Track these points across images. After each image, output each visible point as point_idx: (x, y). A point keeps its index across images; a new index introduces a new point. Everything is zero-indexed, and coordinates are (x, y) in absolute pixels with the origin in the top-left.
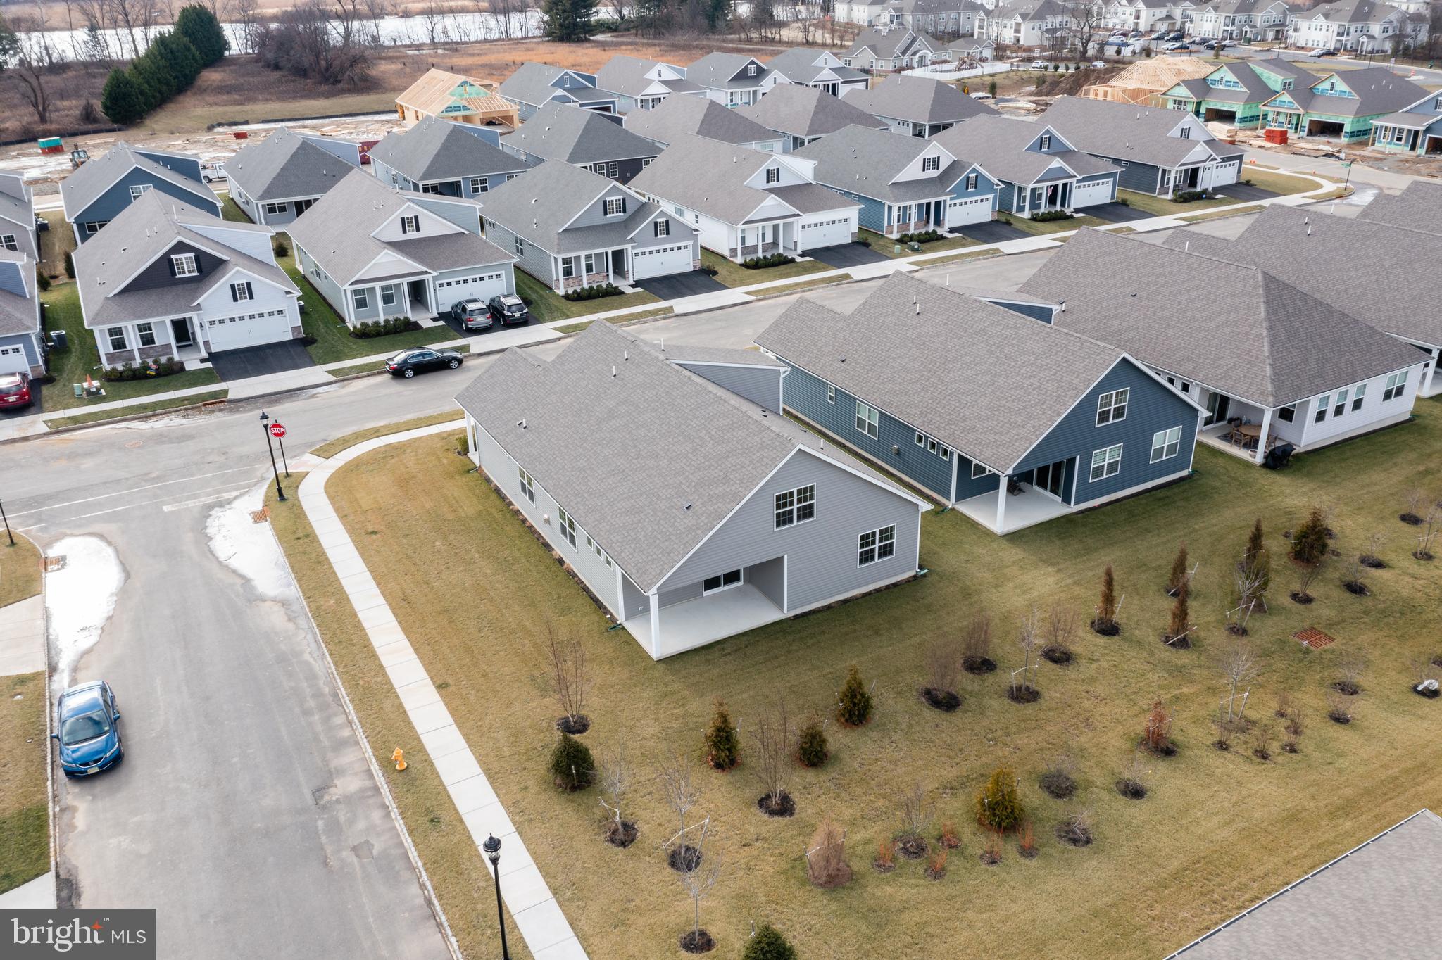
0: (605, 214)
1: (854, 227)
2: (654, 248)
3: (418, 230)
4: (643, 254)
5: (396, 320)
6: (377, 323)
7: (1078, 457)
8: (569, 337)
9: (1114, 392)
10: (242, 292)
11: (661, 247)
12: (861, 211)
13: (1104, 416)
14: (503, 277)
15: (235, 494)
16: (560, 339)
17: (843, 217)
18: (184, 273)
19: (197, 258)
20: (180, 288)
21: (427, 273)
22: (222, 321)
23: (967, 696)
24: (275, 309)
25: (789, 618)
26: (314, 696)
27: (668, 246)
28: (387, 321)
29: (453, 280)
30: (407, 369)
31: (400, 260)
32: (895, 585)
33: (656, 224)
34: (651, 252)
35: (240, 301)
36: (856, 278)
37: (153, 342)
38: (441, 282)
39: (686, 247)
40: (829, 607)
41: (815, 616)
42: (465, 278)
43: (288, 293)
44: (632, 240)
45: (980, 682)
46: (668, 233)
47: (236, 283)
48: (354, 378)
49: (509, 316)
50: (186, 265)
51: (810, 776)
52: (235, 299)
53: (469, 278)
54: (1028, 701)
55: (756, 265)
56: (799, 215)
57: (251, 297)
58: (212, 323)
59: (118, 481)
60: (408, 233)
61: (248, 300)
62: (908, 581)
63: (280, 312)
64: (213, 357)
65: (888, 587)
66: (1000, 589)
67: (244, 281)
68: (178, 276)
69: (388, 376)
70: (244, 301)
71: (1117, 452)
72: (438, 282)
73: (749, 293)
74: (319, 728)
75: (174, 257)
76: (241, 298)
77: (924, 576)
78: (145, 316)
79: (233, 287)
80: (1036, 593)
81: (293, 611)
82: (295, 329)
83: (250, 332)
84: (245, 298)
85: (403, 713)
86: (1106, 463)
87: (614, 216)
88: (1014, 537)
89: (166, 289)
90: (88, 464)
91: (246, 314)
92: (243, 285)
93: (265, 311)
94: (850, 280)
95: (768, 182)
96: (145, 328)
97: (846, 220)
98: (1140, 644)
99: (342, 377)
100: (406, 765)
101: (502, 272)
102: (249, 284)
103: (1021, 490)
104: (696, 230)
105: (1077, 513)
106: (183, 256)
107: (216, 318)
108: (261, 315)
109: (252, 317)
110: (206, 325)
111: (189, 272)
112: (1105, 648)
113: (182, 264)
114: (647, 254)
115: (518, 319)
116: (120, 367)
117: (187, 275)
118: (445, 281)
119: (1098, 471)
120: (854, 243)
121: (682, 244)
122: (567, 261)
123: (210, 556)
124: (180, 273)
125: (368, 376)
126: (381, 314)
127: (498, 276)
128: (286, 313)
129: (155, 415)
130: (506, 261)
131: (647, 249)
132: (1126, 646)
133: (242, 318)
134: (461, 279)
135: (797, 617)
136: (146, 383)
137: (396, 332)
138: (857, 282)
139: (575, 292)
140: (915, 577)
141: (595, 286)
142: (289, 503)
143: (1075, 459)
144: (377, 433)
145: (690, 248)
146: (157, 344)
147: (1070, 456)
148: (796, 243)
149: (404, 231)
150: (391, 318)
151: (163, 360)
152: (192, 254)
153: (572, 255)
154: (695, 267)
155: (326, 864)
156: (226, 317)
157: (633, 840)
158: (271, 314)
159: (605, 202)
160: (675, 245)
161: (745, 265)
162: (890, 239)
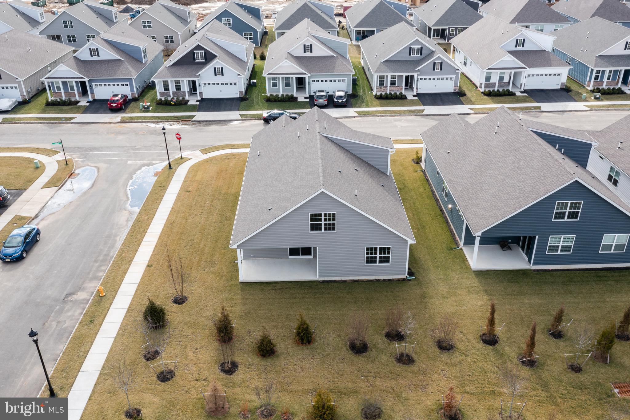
0: (410, 54)
1: (564, 79)
2: (432, 77)
3: (311, 52)
4: (425, 79)
5: (287, 95)
6: (277, 96)
7: (537, 237)
8: (361, 117)
9: (570, 202)
10: (219, 72)
11: (436, 77)
12: (570, 69)
13: (560, 215)
14: (346, 81)
15: (158, 162)
16: (355, 117)
17: (557, 72)
18: (199, 59)
19: (205, 53)
20: (196, 66)
21: (305, 74)
22: (209, 84)
23: (374, 350)
24: (233, 82)
25: (319, 281)
26: (105, 255)
27: (441, 77)
28: (283, 95)
29: (320, 79)
30: (270, 119)
31: (293, 66)
32: (389, 280)
33: (435, 63)
34: (430, 79)
35: (217, 76)
36: (543, 109)
37: (181, 90)
38: (314, 79)
39: (451, 79)
40: (345, 281)
41: (333, 284)
42: (326, 79)
43: (239, 75)
44: (419, 70)
45: (387, 344)
46: (441, 69)
47: (216, 67)
48: (249, 120)
49: (336, 102)
50: (200, 57)
51: (257, 360)
52: (216, 75)
53: (328, 79)
54: (404, 364)
55: (489, 94)
56: (525, 68)
57: (223, 75)
58: (205, 84)
59: (123, 147)
60: (306, 53)
61: (221, 76)
62: (399, 280)
63: (235, 84)
64: (203, 100)
65: (384, 280)
66: (446, 300)
67: (220, 67)
68: (196, 61)
69: (262, 122)
70: (219, 76)
71: (570, 240)
72: (311, 79)
73: (472, 109)
74: (94, 269)
75: (195, 52)
76: (218, 74)
77: (410, 280)
78: (178, 77)
79: (215, 69)
80: (464, 308)
81: (131, 218)
82: (241, 93)
83: (221, 91)
84: (220, 74)
85: (125, 273)
86: (561, 245)
87: (415, 56)
88: (480, 274)
89: (190, 66)
90: (120, 137)
91: (220, 82)
92: (219, 68)
93: (229, 82)
94: (539, 110)
95: (516, 46)
96: (177, 82)
97: (559, 75)
98: (501, 355)
99: (244, 118)
100: (104, 294)
101: (346, 79)
102: (222, 68)
103: (510, 248)
104: (458, 70)
105: (534, 270)
106: (199, 52)
107: (207, 83)
108: (226, 84)
109: (222, 84)
110: (202, 85)
111: (201, 59)
112: (478, 350)
113: (198, 55)
114: (428, 79)
115: (340, 103)
116: (163, 99)
117: (200, 61)
118: (316, 79)
119: (555, 248)
120: (562, 89)
121: (449, 77)
122: (382, 77)
123: (125, 186)
124: (197, 59)
125: (256, 120)
126: (281, 91)
127: (343, 80)
128: (237, 84)
129: (161, 122)
130: (348, 73)
131: (428, 77)
132: (492, 353)
133: (218, 84)
134: (324, 79)
135: (324, 282)
136: (169, 107)
137: (284, 101)
138: (544, 112)
139: (381, 94)
140: (404, 279)
141: (393, 93)
142: (171, 170)
143: (535, 237)
144: (233, 146)
145: (454, 79)
146: (182, 91)
147: (532, 235)
148: (521, 84)
149: (305, 52)
150: (285, 94)
151: (181, 98)
152: (203, 51)
153: (385, 74)
154: (455, 90)
155: (44, 324)
156: (211, 82)
157: (154, 359)
158: (231, 84)
159: (410, 48)
160: (445, 77)
161: (485, 94)
162: (587, 90)
